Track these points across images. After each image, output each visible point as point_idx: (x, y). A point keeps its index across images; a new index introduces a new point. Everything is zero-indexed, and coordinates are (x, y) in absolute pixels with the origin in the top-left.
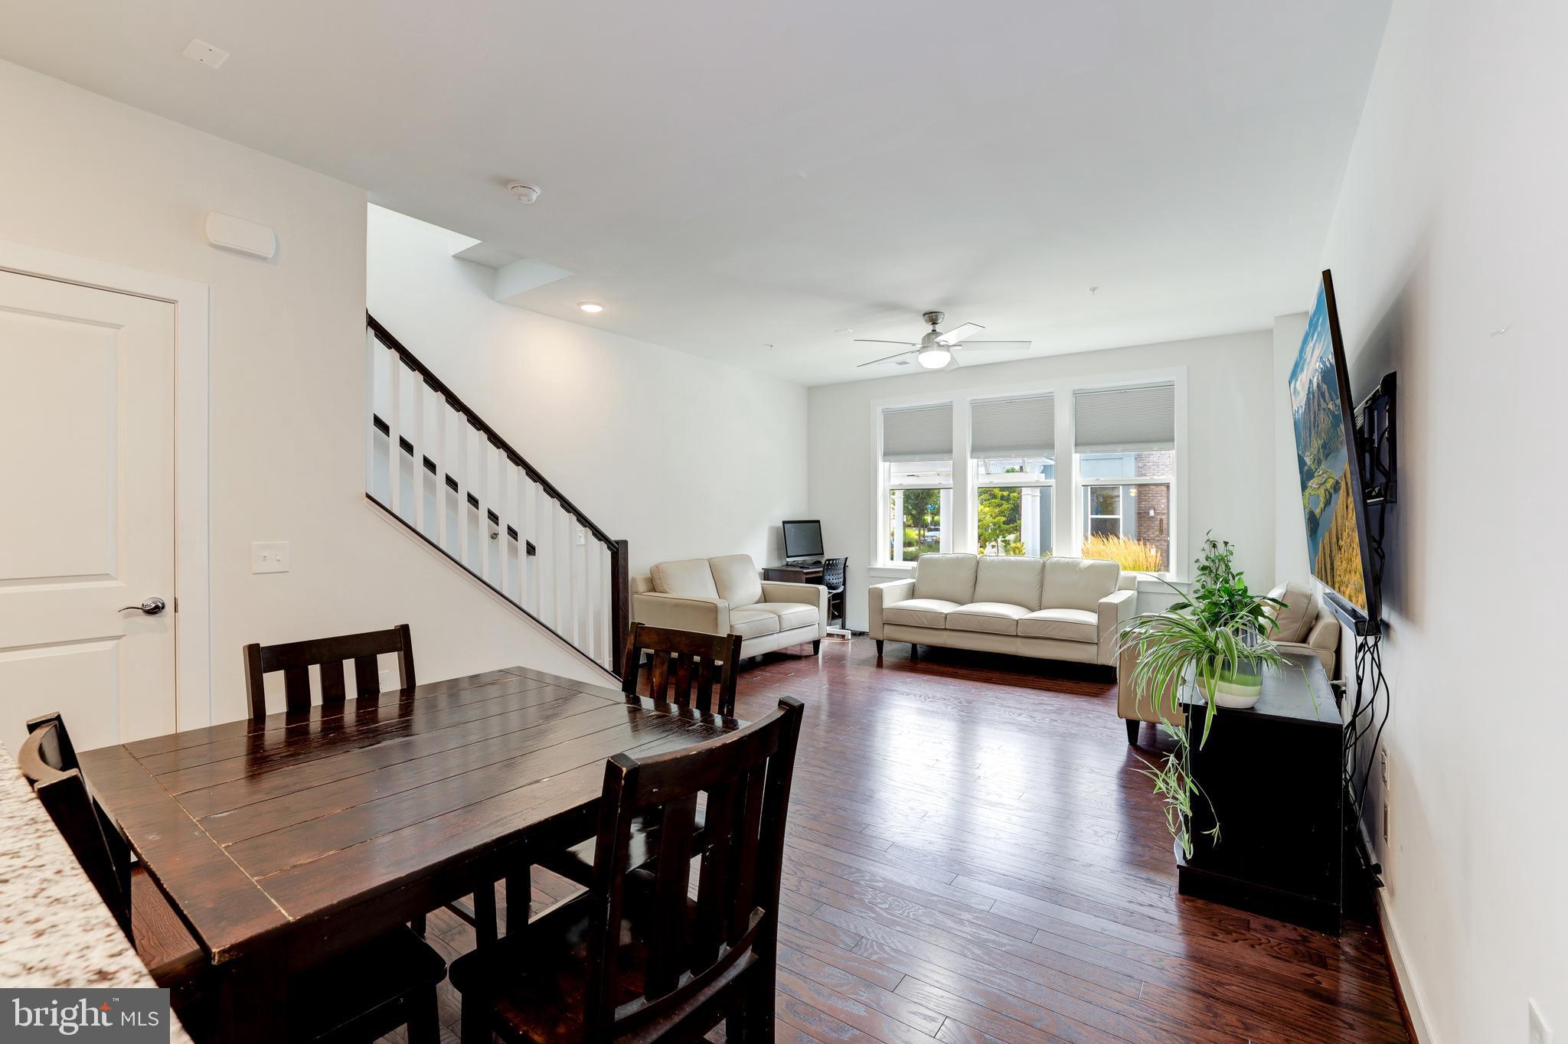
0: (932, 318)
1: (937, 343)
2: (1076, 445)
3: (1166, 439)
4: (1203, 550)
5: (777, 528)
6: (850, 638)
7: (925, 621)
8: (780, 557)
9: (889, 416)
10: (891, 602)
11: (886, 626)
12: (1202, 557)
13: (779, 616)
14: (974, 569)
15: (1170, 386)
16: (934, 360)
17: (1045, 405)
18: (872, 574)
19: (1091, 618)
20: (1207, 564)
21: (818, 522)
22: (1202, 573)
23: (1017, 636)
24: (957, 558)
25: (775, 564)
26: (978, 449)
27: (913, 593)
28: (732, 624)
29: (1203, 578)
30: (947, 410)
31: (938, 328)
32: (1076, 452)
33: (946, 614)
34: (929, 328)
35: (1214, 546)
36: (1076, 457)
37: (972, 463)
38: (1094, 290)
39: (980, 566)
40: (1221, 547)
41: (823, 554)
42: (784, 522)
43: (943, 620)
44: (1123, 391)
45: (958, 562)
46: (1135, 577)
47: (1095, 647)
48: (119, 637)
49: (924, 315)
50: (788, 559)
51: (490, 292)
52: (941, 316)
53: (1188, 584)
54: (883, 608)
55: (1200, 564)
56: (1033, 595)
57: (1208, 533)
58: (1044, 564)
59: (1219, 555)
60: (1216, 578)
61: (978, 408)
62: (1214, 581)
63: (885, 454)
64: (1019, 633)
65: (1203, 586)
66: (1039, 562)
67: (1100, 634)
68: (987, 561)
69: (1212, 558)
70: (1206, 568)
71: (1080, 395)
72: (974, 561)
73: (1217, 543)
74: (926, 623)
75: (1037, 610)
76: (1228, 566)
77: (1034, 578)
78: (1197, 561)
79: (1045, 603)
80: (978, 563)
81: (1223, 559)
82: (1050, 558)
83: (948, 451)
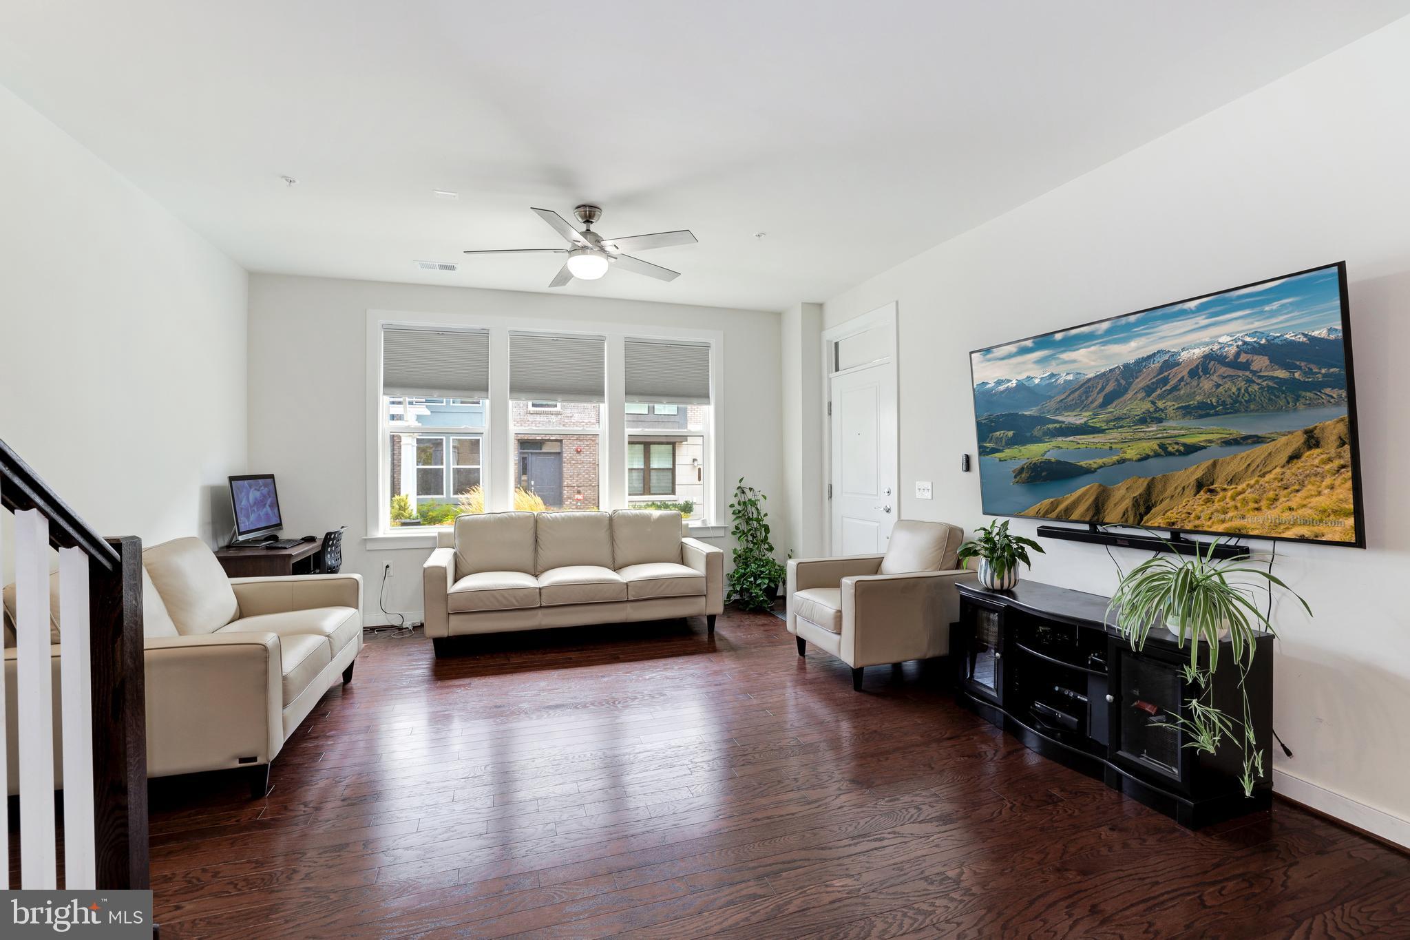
0: (591, 213)
2: (626, 394)
3: (702, 396)
4: (736, 495)
7: (514, 601)
9: (393, 335)
11: (452, 617)
12: (734, 501)
13: (328, 637)
14: (532, 531)
15: (707, 347)
17: (595, 345)
18: (370, 546)
20: (740, 508)
21: (272, 476)
22: (735, 516)
23: (628, 601)
24: (511, 518)
26: (518, 388)
27: (463, 568)
29: (737, 522)
30: (482, 337)
31: (596, 228)
32: (627, 400)
33: (540, 589)
34: (583, 225)
35: (743, 492)
37: (511, 406)
38: (760, 235)
39: (539, 525)
40: (747, 491)
41: (280, 524)
42: (232, 479)
43: (538, 596)
44: (668, 345)
45: (510, 522)
46: (688, 524)
47: (703, 599)
49: (575, 206)
52: (601, 213)
53: (725, 527)
54: (448, 593)
55: (734, 509)
56: (605, 553)
57: (741, 481)
58: (611, 519)
59: (750, 500)
60: (748, 521)
61: (519, 342)
62: (747, 523)
63: (385, 385)
64: (631, 598)
65: (737, 528)
66: (606, 516)
67: (709, 585)
68: (548, 519)
69: (744, 503)
70: (740, 512)
71: (630, 344)
72: (532, 519)
73: (745, 490)
74: (516, 603)
75: (616, 569)
76: (757, 509)
77: (603, 535)
78: (732, 506)
79: (620, 560)
80: (536, 521)
81: (753, 503)
82: (615, 511)
83: (483, 387)
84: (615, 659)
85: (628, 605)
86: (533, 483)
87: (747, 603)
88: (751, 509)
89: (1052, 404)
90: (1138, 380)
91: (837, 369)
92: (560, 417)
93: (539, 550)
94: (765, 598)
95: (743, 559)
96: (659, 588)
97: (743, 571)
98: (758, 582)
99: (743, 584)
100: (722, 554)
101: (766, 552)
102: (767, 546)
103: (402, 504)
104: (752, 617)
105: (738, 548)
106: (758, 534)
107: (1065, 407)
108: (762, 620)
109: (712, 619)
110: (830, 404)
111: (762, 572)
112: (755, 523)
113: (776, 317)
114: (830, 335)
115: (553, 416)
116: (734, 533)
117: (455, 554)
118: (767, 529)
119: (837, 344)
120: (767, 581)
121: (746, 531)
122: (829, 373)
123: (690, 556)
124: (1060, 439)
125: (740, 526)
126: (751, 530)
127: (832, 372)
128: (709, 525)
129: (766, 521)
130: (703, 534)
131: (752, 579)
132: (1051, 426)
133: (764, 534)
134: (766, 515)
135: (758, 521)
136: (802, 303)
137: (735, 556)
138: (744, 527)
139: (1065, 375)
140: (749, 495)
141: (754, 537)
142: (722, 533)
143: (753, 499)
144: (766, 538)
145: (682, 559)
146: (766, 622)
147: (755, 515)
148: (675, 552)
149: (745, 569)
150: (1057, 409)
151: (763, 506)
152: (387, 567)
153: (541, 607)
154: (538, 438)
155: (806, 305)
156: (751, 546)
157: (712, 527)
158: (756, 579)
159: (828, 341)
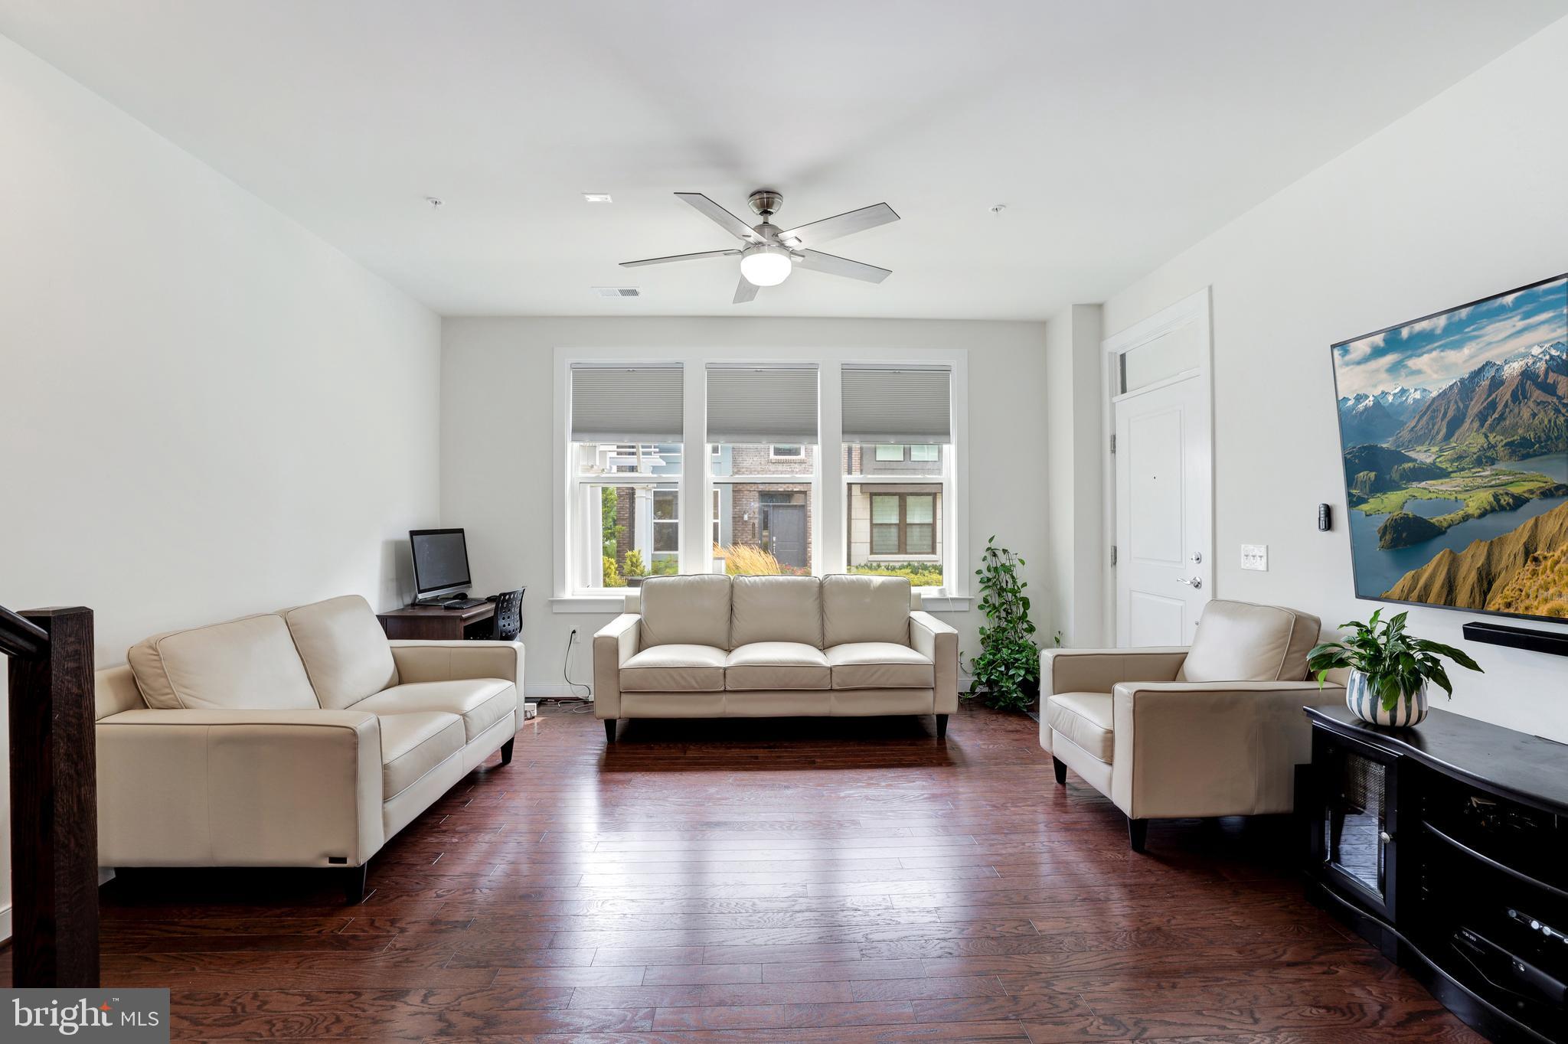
1: (773, 245)
3: (940, 433)
4: (984, 559)
6: (536, 714)
7: (693, 682)
10: (626, 657)
11: (624, 696)
12: (983, 566)
13: (464, 715)
14: (727, 598)
15: (946, 371)
17: (806, 375)
20: (990, 575)
21: (461, 531)
22: (983, 586)
26: (717, 429)
28: (386, 761)
29: (987, 592)
30: (676, 371)
31: (775, 219)
32: (844, 441)
33: (725, 669)
35: (995, 555)
37: (709, 448)
39: (735, 591)
40: (1000, 553)
41: (469, 582)
42: (413, 534)
43: (722, 677)
44: (896, 371)
46: (920, 595)
47: (931, 693)
49: (749, 195)
50: (415, 597)
52: (781, 200)
53: (970, 599)
54: (620, 668)
55: (982, 576)
56: (812, 626)
57: (991, 540)
58: (821, 585)
59: (1003, 565)
60: (1001, 591)
61: (716, 374)
62: (999, 595)
63: (575, 430)
64: (835, 687)
65: (986, 601)
66: (815, 582)
67: (938, 675)
68: (746, 584)
69: (996, 569)
70: (989, 580)
71: (847, 370)
72: (727, 585)
73: (997, 552)
74: (696, 685)
75: (824, 648)
76: (1013, 577)
77: (811, 605)
78: (979, 572)
79: (831, 636)
80: (732, 586)
81: (1008, 570)
82: (827, 576)
83: (678, 430)
84: (809, 764)
85: (832, 695)
86: (774, 539)
87: (996, 700)
88: (1004, 577)
89: (1405, 434)
90: (1472, 403)
91: (1124, 390)
92: (803, 466)
93: (735, 621)
94: (1020, 695)
95: (993, 641)
96: (872, 675)
97: (991, 657)
98: (1011, 672)
99: (991, 674)
100: (956, 636)
101: (1025, 634)
102: (1025, 626)
103: (634, 560)
104: (1001, 719)
105: (987, 627)
106: (1014, 609)
107: (1419, 439)
108: (1013, 724)
109: (943, 719)
110: (1114, 438)
111: (1017, 660)
112: (1010, 595)
113: (1039, 327)
114: (1113, 345)
115: (796, 465)
116: (981, 607)
117: (640, 623)
118: (1026, 603)
119: (1123, 357)
120: (1022, 672)
121: (997, 605)
122: (1112, 396)
123: (919, 637)
124: (1415, 484)
125: (989, 598)
126: (1003, 604)
127: (1116, 395)
128: (949, 596)
129: (1023, 593)
130: (938, 608)
131: (1003, 669)
132: (1407, 465)
133: (1022, 610)
134: (1025, 585)
135: (1014, 592)
136: (1075, 306)
137: (983, 636)
138: (996, 600)
139: (1413, 390)
140: (1003, 559)
141: (1008, 613)
142: (965, 606)
143: (1008, 564)
144: (1025, 615)
145: (909, 642)
146: (1018, 727)
147: (1010, 586)
148: (900, 629)
149: (994, 655)
150: (1410, 441)
151: (1021, 574)
152: (574, 632)
153: (725, 691)
154: (780, 490)
155: (1081, 309)
156: (1004, 624)
157: (952, 599)
158: (1008, 669)
159: (1110, 353)
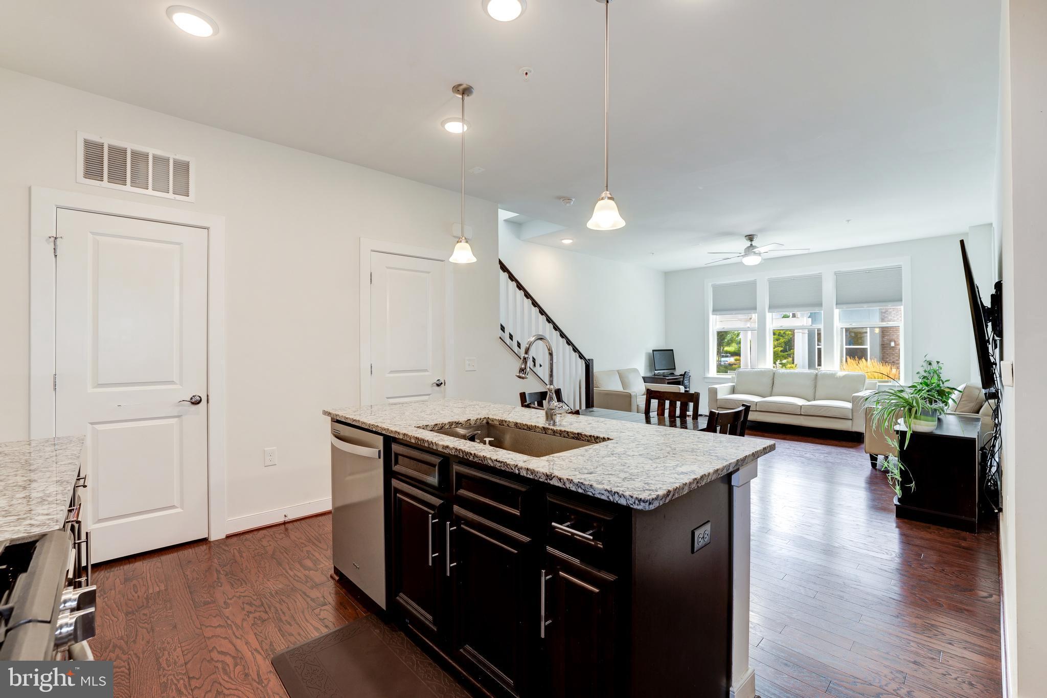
0: (750, 238)
1: (754, 252)
2: (837, 304)
3: (896, 300)
4: (922, 366)
5: (649, 353)
8: (651, 370)
9: (716, 289)
10: (720, 396)
11: (719, 409)
12: (921, 370)
14: (771, 378)
15: (899, 268)
16: (751, 261)
17: (817, 279)
18: (706, 380)
19: (849, 405)
21: (672, 350)
23: (801, 415)
24: (761, 371)
25: (649, 375)
26: (772, 307)
27: (733, 391)
30: (753, 284)
31: (754, 243)
32: (836, 308)
33: (757, 402)
34: (749, 243)
35: (930, 364)
36: (837, 312)
37: (769, 316)
38: (848, 221)
39: (775, 376)
40: (934, 364)
41: (675, 369)
42: (653, 351)
43: (755, 405)
45: (762, 373)
46: (876, 383)
47: (850, 421)
48: (429, 395)
49: (746, 236)
50: (656, 372)
51: (518, 236)
52: (755, 237)
54: (718, 398)
55: (921, 375)
58: (825, 375)
59: (934, 369)
61: (774, 283)
63: (714, 311)
68: (780, 373)
69: (930, 371)
71: (838, 277)
72: (771, 372)
73: (931, 362)
77: (810, 383)
80: (774, 374)
83: (754, 309)
85: (802, 417)
88: (935, 376)
93: (774, 388)
109: (861, 435)
117: (732, 386)
128: (899, 384)
140: (935, 366)
143: (938, 369)
